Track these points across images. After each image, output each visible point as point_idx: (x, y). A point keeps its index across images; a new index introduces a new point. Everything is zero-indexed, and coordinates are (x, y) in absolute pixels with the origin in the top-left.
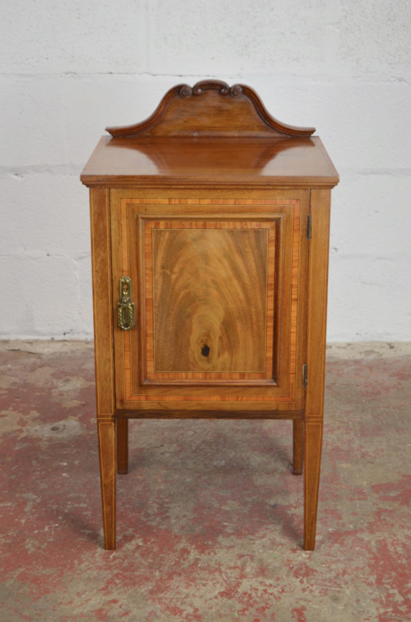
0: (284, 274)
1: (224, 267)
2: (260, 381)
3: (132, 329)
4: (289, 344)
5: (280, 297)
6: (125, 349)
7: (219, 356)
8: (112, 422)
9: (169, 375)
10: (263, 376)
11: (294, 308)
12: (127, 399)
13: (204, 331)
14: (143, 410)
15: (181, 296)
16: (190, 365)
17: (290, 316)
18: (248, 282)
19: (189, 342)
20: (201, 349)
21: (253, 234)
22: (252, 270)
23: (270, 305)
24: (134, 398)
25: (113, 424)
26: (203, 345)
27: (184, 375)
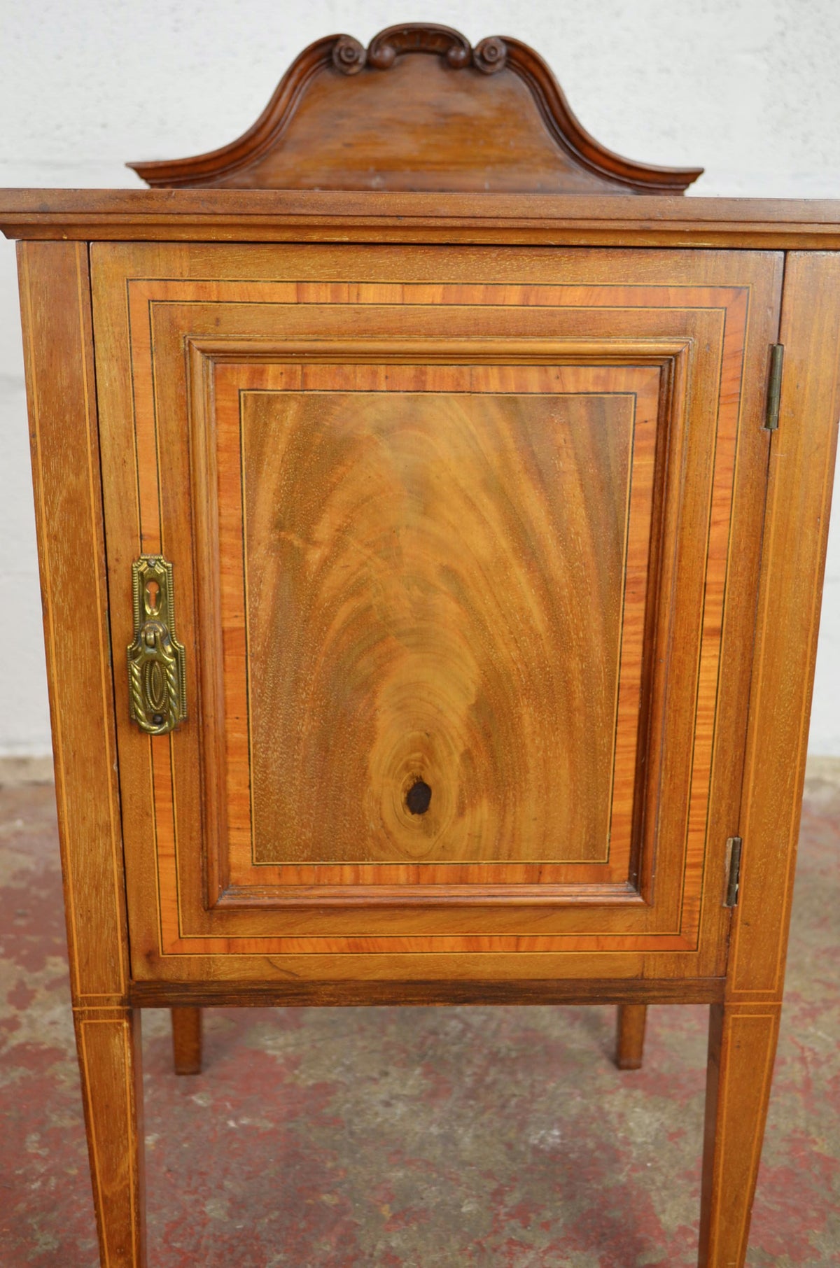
0: (681, 547)
1: (483, 522)
2: (591, 889)
3: (177, 729)
4: (689, 774)
5: (665, 623)
6: (158, 792)
7: (461, 812)
8: (120, 1018)
9: (299, 873)
10: (601, 875)
11: (710, 662)
12: (168, 949)
13: (416, 734)
14: (219, 982)
15: (337, 623)
16: (369, 842)
17: (695, 685)
18: (560, 573)
19: (366, 768)
20: (405, 791)
21: (583, 411)
22: (577, 534)
23: (633, 650)
24: (188, 947)
25: (126, 1025)
26: (412, 777)
27: (348, 872)
